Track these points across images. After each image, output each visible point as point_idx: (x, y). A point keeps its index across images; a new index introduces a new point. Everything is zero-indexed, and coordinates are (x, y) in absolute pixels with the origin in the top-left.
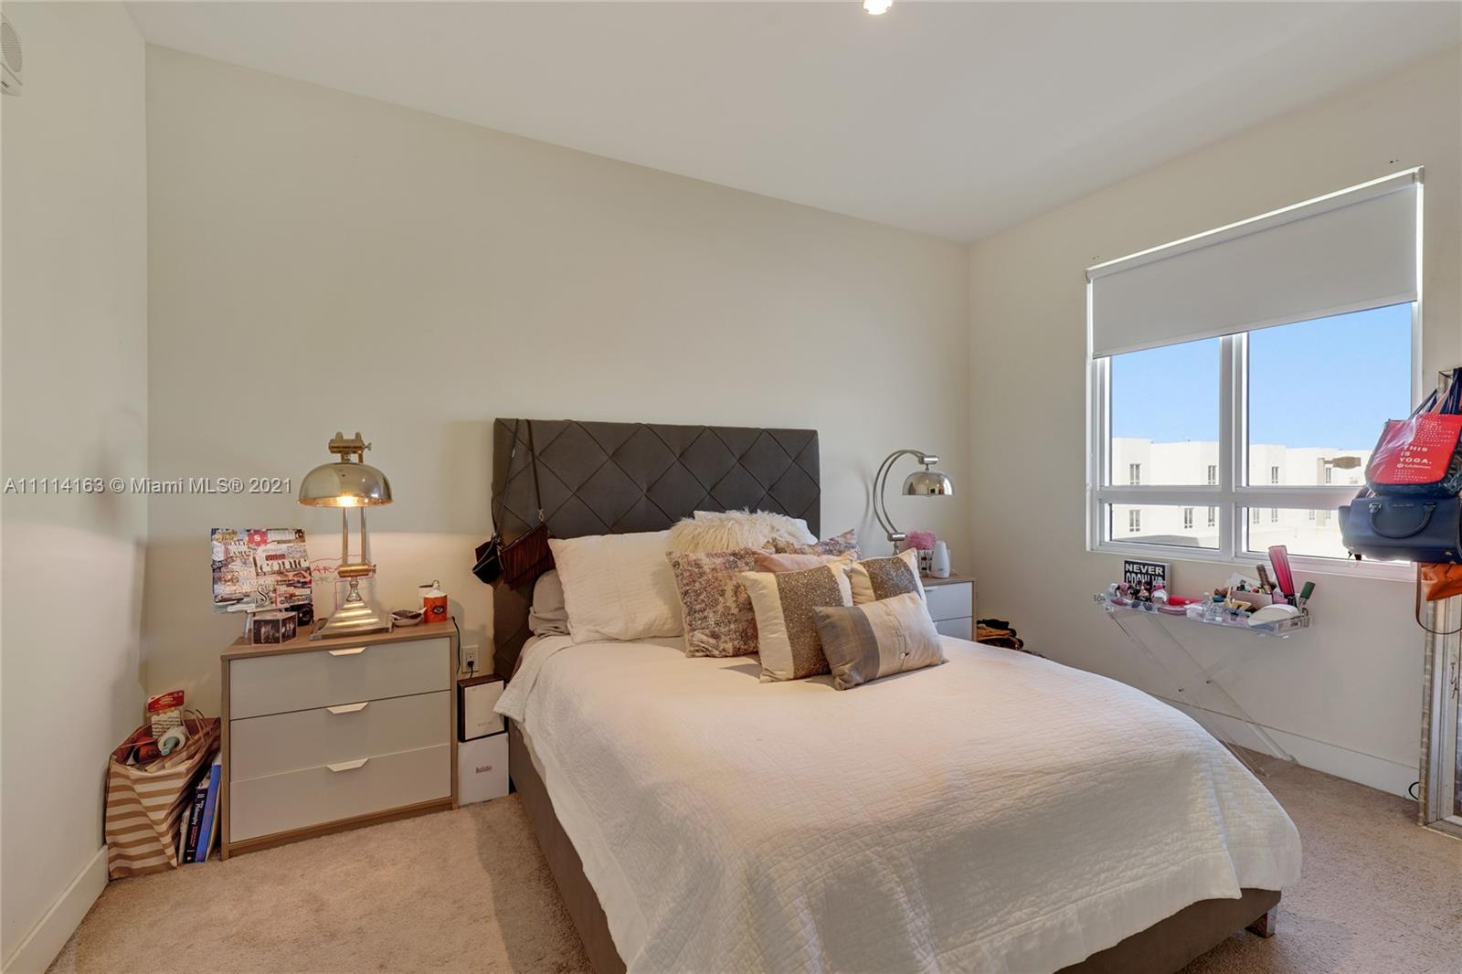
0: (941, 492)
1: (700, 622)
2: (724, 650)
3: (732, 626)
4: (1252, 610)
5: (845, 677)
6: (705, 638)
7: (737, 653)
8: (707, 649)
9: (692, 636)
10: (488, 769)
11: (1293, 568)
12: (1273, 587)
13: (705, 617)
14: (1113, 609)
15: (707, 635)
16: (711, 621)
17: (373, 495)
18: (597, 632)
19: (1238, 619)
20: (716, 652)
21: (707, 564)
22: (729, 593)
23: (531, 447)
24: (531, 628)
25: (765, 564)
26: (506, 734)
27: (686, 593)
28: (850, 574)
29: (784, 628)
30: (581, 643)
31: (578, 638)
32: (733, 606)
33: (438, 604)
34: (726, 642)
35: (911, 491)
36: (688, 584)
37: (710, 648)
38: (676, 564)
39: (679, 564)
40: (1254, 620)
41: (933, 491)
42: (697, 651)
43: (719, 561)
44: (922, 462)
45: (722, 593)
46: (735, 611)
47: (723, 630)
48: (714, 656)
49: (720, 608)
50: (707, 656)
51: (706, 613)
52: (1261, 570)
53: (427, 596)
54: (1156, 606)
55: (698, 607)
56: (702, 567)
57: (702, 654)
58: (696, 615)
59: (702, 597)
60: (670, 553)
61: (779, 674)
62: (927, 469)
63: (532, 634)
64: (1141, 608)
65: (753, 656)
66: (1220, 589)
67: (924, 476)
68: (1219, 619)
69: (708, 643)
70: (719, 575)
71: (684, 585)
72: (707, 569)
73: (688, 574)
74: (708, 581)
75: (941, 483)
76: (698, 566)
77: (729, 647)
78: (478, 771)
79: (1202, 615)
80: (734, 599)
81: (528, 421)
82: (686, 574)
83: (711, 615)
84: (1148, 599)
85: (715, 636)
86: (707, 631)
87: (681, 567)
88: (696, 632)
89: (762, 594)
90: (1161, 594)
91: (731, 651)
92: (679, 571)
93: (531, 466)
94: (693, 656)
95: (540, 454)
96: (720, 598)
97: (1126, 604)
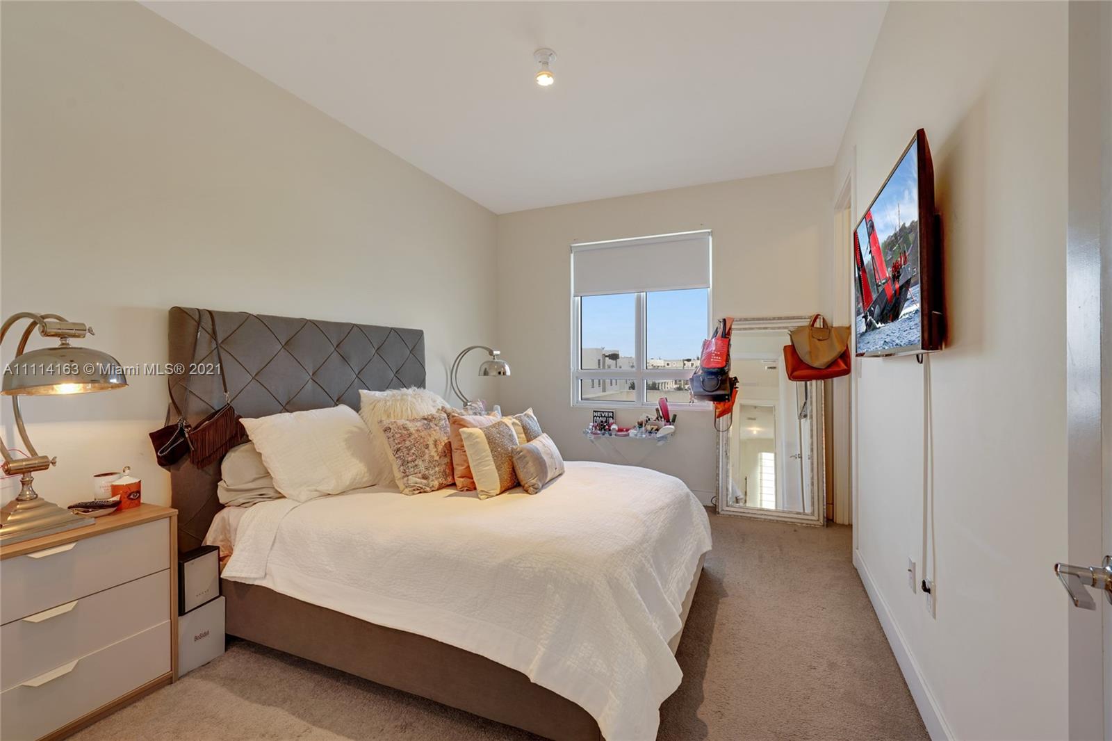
0: (504, 374)
1: (412, 469)
2: (433, 486)
3: (437, 469)
4: (657, 430)
5: (536, 486)
6: (419, 480)
7: (441, 487)
8: (421, 488)
9: (408, 480)
10: (206, 634)
11: (670, 408)
12: (661, 418)
13: (416, 465)
14: (593, 437)
15: (419, 478)
16: (422, 466)
17: (111, 381)
18: (316, 491)
19: (652, 435)
20: (428, 489)
21: (412, 427)
22: (431, 446)
23: (214, 335)
24: (222, 501)
25: (462, 423)
26: (223, 598)
27: (398, 450)
28: (514, 424)
29: (493, 463)
30: (306, 501)
31: (303, 498)
32: (435, 455)
33: (135, 490)
34: (433, 480)
35: (486, 373)
36: (399, 443)
37: (424, 487)
38: (387, 429)
39: (390, 429)
40: (659, 435)
41: (500, 373)
42: (414, 490)
43: (419, 424)
44: (491, 353)
45: (427, 447)
46: (437, 458)
47: (431, 472)
48: (425, 492)
49: (427, 457)
50: (420, 493)
51: (416, 463)
52: (657, 410)
53: (115, 483)
54: (613, 433)
55: (410, 459)
56: (408, 430)
57: (418, 491)
58: (409, 464)
59: (412, 451)
60: (381, 421)
61: (493, 492)
62: (494, 359)
63: (222, 507)
64: (607, 435)
65: (451, 487)
66: (640, 421)
67: (492, 363)
68: (644, 436)
69: (421, 483)
70: (422, 434)
71: (397, 444)
72: (412, 430)
73: (399, 435)
74: (415, 439)
75: (504, 367)
76: (406, 429)
77: (436, 483)
78: (196, 638)
79: (636, 435)
80: (435, 450)
81: (210, 312)
82: (397, 436)
83: (421, 463)
84: (610, 430)
85: (425, 477)
86: (420, 475)
87: (392, 431)
88: (410, 477)
89: (477, 442)
90: (614, 427)
91: (437, 487)
92: (390, 435)
93: (215, 352)
94: (414, 494)
95: (222, 342)
96: (426, 451)
97: (599, 434)
